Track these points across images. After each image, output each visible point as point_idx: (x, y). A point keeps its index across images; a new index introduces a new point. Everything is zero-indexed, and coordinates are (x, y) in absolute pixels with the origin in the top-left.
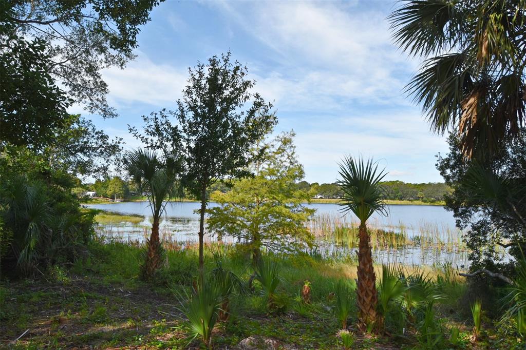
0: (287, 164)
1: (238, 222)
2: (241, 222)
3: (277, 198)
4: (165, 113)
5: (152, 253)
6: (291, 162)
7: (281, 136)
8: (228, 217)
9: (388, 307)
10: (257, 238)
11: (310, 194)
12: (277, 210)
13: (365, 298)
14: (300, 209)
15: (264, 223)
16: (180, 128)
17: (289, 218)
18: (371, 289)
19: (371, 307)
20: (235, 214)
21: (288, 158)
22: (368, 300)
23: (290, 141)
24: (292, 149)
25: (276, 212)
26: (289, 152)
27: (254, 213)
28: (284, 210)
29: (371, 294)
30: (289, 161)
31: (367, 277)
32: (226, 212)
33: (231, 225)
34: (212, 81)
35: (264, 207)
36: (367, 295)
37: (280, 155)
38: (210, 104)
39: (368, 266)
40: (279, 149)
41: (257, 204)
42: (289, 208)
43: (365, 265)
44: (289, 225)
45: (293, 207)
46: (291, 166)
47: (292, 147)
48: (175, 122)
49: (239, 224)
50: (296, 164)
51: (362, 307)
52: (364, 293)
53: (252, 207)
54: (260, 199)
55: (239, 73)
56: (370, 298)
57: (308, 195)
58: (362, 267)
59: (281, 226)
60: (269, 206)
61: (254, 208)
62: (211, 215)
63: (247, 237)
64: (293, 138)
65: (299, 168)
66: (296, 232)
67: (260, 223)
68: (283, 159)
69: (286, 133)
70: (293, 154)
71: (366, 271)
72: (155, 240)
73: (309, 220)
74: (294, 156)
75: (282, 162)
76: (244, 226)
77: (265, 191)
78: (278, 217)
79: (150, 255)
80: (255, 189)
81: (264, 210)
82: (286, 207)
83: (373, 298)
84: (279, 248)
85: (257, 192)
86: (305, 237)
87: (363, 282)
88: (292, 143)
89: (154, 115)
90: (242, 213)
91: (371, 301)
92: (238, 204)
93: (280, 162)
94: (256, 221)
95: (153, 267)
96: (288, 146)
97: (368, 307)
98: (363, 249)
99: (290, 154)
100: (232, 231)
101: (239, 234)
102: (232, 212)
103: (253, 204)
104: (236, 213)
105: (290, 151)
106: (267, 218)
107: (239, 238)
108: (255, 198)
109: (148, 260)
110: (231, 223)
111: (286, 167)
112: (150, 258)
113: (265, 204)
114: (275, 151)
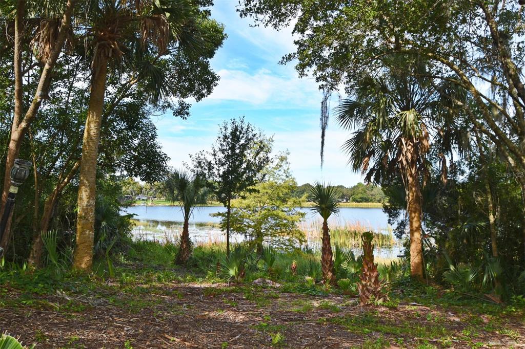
0: (284, 177)
1: (245, 223)
2: (247, 223)
3: (275, 204)
4: (203, 153)
6: (287, 176)
7: (278, 155)
8: (237, 219)
9: (339, 269)
10: (260, 235)
11: (301, 201)
12: (275, 213)
13: (326, 265)
14: (294, 213)
15: (265, 224)
16: (213, 162)
17: (285, 220)
18: (329, 259)
19: (329, 270)
20: (242, 217)
21: (284, 172)
22: (327, 266)
23: (286, 158)
24: (287, 165)
25: (275, 215)
26: (285, 167)
27: (257, 216)
28: (281, 214)
29: (329, 263)
30: (285, 175)
31: (327, 252)
32: (235, 216)
33: (239, 225)
34: (233, 133)
35: (265, 211)
36: (327, 264)
37: (278, 170)
38: (233, 148)
39: (328, 246)
40: (277, 165)
41: (260, 209)
42: (285, 211)
43: (326, 245)
44: (284, 225)
45: (289, 211)
46: (287, 179)
47: (287, 163)
48: (210, 158)
49: (245, 225)
50: (291, 177)
51: (324, 271)
52: (325, 262)
53: (256, 211)
54: (262, 205)
55: (250, 130)
56: (328, 265)
57: (299, 201)
58: (324, 246)
59: (278, 226)
60: (269, 210)
62: (224, 217)
63: (251, 235)
64: (288, 156)
65: (293, 181)
66: (290, 231)
67: (261, 223)
68: (280, 173)
69: (282, 152)
70: (288, 169)
71: (326, 249)
72: (186, 235)
73: (300, 221)
74: (289, 171)
75: (280, 176)
76: (249, 226)
77: (266, 199)
78: (276, 219)
79: (183, 246)
80: (258, 197)
81: (265, 213)
82: (282, 211)
83: (330, 265)
85: (260, 199)
86: (298, 235)
87: (324, 256)
88: (287, 160)
89: (197, 155)
90: (248, 216)
92: (244, 209)
93: (278, 176)
94: (259, 223)
96: (284, 162)
97: (327, 271)
98: (325, 236)
99: (286, 169)
100: (240, 230)
101: (246, 232)
102: (240, 215)
106: (267, 220)
107: (246, 236)
108: (258, 204)
110: (240, 223)
111: (283, 180)
112: (182, 249)
113: (266, 209)
114: (274, 167)
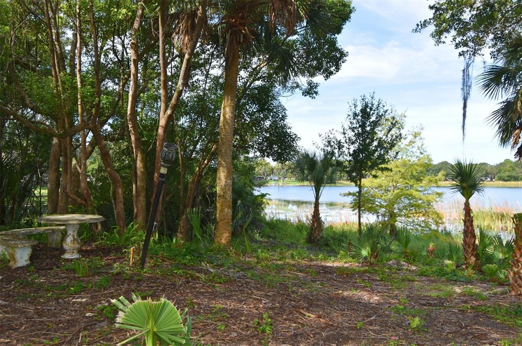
0: (418, 154)
1: (377, 203)
2: (379, 202)
3: (409, 183)
4: (333, 132)
5: (315, 224)
6: (421, 153)
7: (412, 130)
8: (368, 199)
9: (483, 254)
10: (393, 216)
11: (438, 179)
12: (409, 193)
13: (468, 249)
15: (398, 204)
16: (343, 141)
17: (420, 200)
18: (472, 243)
19: (472, 254)
20: (374, 197)
21: (418, 149)
23: (419, 134)
24: (421, 140)
25: (409, 195)
27: (389, 196)
28: (415, 193)
29: (472, 246)
30: (419, 151)
31: (469, 235)
32: (367, 195)
33: (370, 205)
34: (364, 111)
35: (398, 191)
36: (469, 247)
37: (411, 146)
38: (363, 126)
39: (470, 228)
40: (410, 141)
41: (393, 188)
42: (420, 191)
43: (468, 228)
44: (420, 206)
45: (424, 191)
46: (421, 156)
48: (340, 137)
49: (377, 205)
50: (425, 154)
51: (466, 255)
52: (467, 246)
53: (388, 191)
54: (395, 184)
55: (381, 105)
56: (471, 249)
57: (436, 180)
58: (466, 229)
59: (413, 206)
60: (402, 189)
61: (390, 191)
62: (355, 197)
63: (384, 215)
64: (422, 131)
65: (428, 158)
66: (426, 212)
67: (394, 203)
69: (415, 127)
70: (422, 145)
71: (468, 232)
72: (317, 214)
73: (437, 202)
74: (423, 147)
75: (413, 153)
76: (381, 206)
77: (399, 178)
78: (410, 199)
79: (314, 226)
80: (391, 176)
81: (398, 193)
82: (417, 190)
83: (473, 249)
84: (412, 225)
85: (392, 178)
86: (435, 216)
87: (466, 239)
88: (421, 136)
89: (327, 134)
90: (380, 195)
91: (472, 250)
92: (376, 188)
93: (411, 153)
94: (391, 203)
95: (317, 234)
96: (417, 138)
97: (470, 255)
98: (467, 218)
99: (420, 146)
100: (372, 210)
101: (378, 213)
102: (372, 195)
103: (389, 188)
104: (375, 195)
105: (420, 142)
106: (400, 200)
107: (378, 216)
108: (391, 183)
109: (312, 229)
110: (371, 203)
111: (417, 157)
112: (314, 228)
113: (399, 189)
114: (408, 144)
